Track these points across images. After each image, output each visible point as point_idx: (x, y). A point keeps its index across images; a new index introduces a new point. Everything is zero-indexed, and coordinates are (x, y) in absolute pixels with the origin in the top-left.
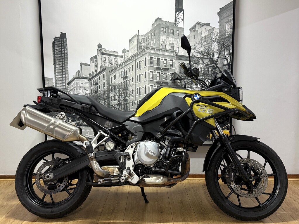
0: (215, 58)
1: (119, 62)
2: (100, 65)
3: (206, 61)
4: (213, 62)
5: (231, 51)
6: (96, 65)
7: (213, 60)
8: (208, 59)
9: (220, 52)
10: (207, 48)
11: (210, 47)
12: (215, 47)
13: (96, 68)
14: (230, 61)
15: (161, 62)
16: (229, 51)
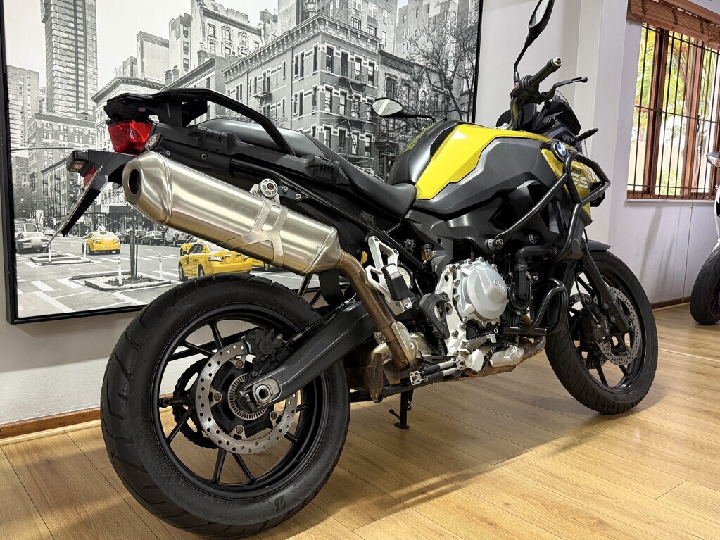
0: (449, 75)
1: (252, 48)
2: (199, 49)
3: (435, 78)
4: (446, 83)
5: (474, 62)
6: (186, 45)
7: (445, 77)
8: (437, 73)
9: (457, 61)
10: (437, 46)
11: (441, 46)
12: (451, 46)
13: (186, 57)
14: (472, 86)
15: (349, 66)
16: (472, 62)
